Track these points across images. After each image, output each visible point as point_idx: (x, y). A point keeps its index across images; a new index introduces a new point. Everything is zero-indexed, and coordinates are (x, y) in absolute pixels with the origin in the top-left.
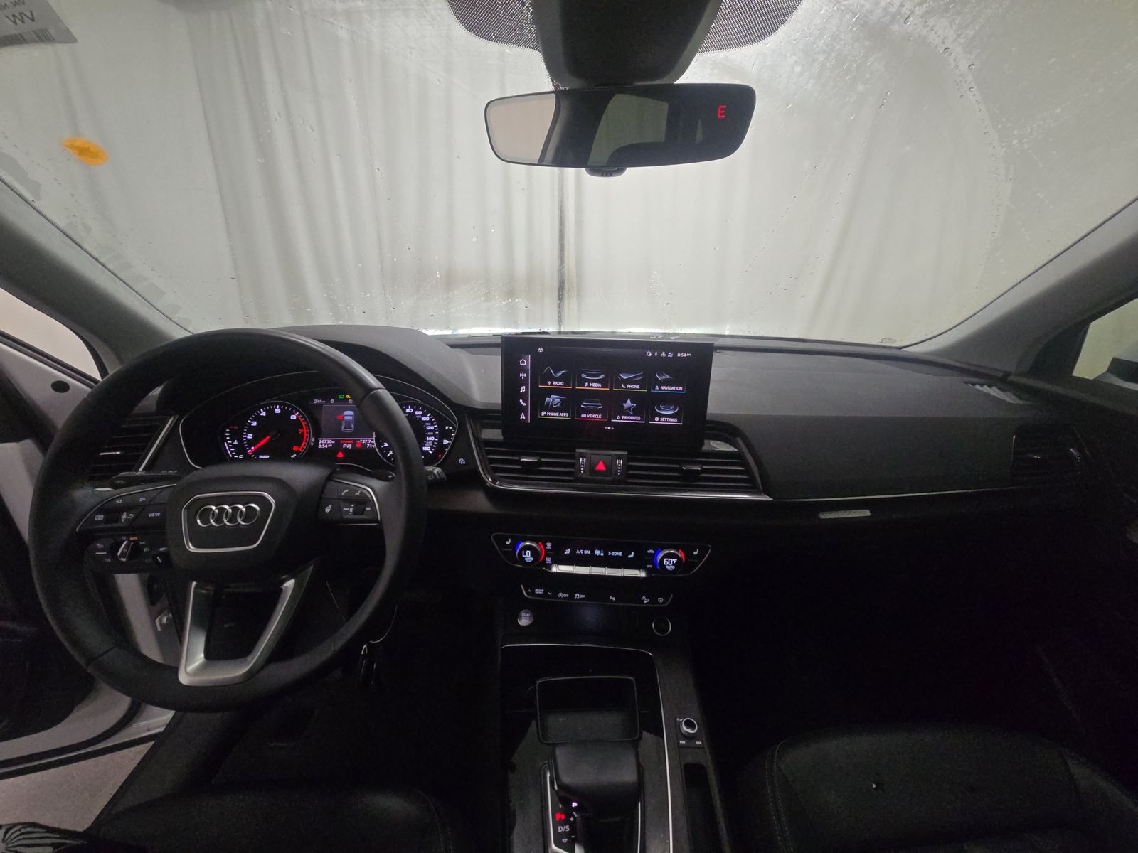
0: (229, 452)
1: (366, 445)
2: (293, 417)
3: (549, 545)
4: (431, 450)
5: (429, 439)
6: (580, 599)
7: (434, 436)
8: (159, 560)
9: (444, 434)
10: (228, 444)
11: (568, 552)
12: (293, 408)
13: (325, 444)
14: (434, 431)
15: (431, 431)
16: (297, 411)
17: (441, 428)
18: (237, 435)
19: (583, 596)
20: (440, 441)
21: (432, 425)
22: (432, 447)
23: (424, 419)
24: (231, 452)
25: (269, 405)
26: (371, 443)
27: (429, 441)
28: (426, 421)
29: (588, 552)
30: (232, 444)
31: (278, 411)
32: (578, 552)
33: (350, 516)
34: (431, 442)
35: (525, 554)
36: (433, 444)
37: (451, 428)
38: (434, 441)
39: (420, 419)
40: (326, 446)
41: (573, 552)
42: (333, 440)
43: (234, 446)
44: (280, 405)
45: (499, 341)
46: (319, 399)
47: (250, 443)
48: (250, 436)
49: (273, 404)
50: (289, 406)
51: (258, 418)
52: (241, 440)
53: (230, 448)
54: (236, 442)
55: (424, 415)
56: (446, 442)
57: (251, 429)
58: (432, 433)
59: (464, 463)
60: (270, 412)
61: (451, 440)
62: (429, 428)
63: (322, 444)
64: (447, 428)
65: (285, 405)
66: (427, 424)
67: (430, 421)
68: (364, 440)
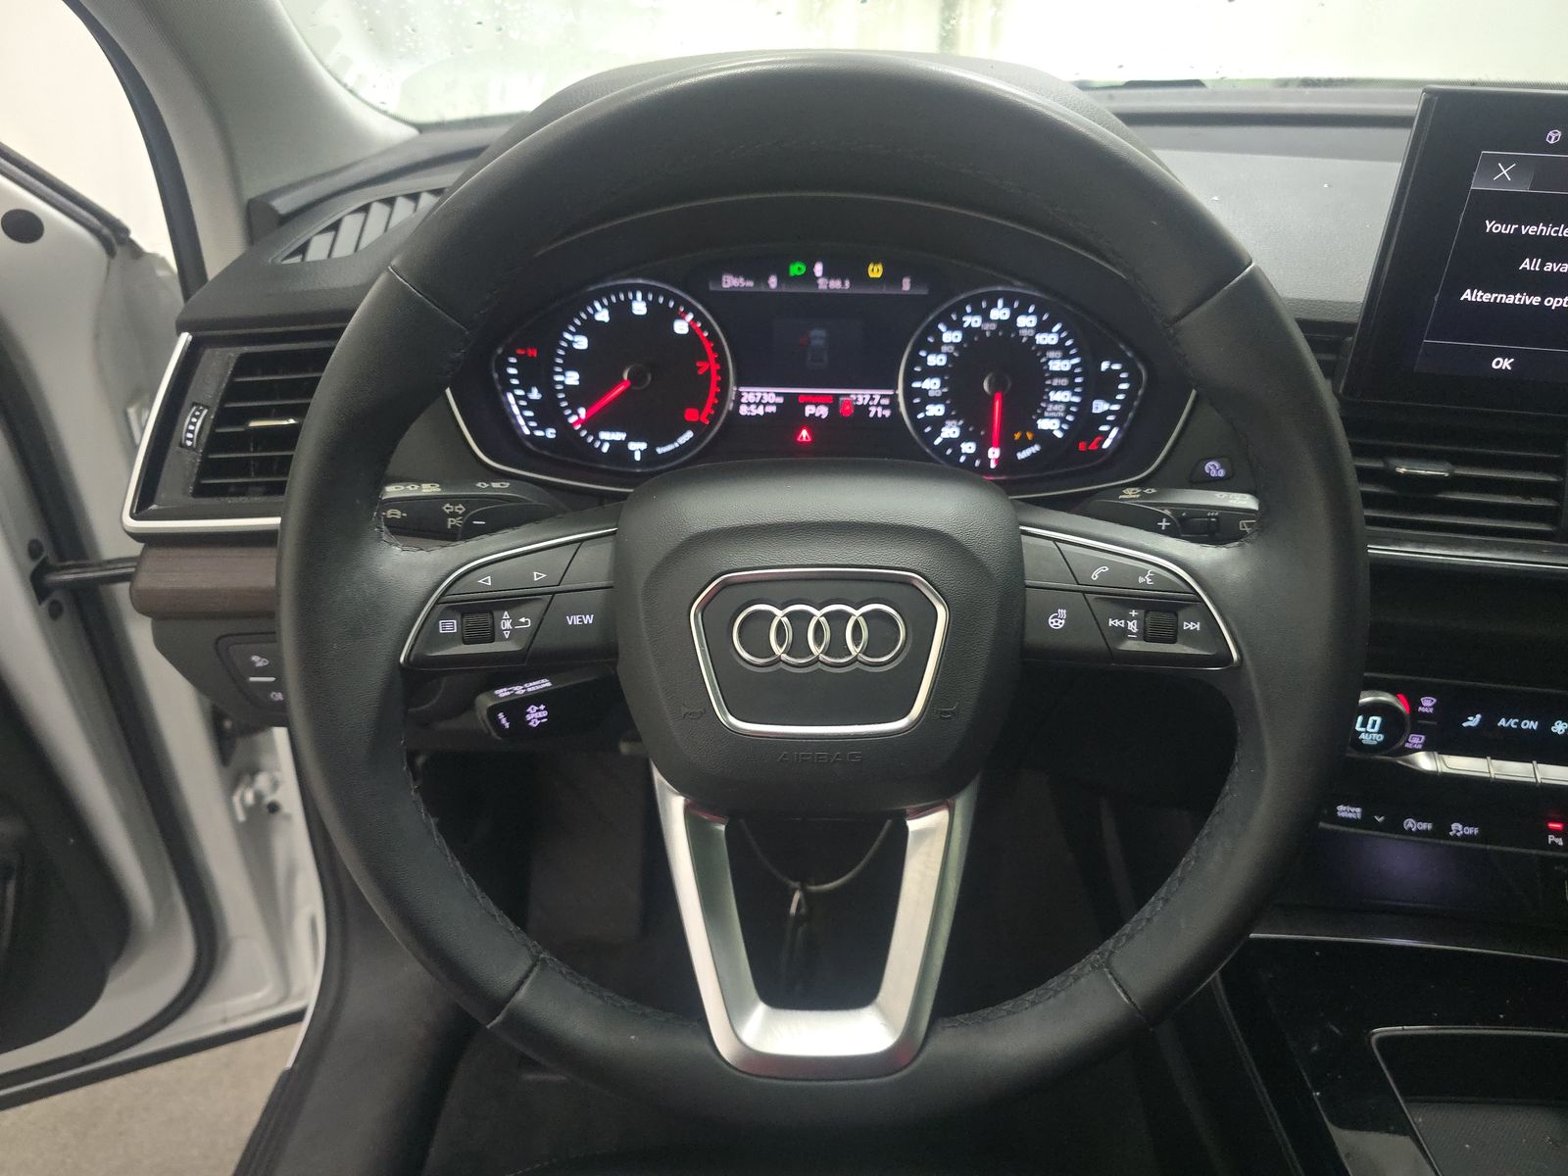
0: (521, 422)
1: (865, 408)
2: (681, 327)
3: (1428, 704)
4: (1061, 429)
5: (1054, 396)
6: (1465, 838)
7: (1070, 387)
8: (504, 721)
9: (1098, 385)
10: (517, 398)
11: (1473, 721)
12: (679, 301)
13: (758, 404)
14: (1070, 375)
15: (1060, 374)
16: (689, 308)
17: (1089, 367)
18: (538, 373)
19: (1470, 831)
20: (1085, 405)
21: (1066, 356)
22: (1063, 420)
23: (1042, 339)
24: (527, 419)
25: (616, 290)
26: (879, 405)
27: (1055, 402)
28: (1049, 347)
29: (1532, 725)
30: (525, 398)
31: (639, 308)
32: (1502, 722)
33: (1131, 645)
34: (1062, 407)
35: (1364, 724)
36: (1068, 412)
37: (1117, 367)
38: (1069, 404)
39: (1032, 339)
40: (760, 411)
41: (1488, 723)
42: (778, 394)
43: (532, 405)
44: (645, 290)
45: (1413, 108)
46: (736, 274)
47: (575, 396)
48: (572, 378)
49: (626, 289)
50: (668, 296)
51: (590, 328)
52: (548, 388)
53: (522, 409)
54: (535, 395)
55: (1043, 327)
56: (1100, 406)
57: (574, 360)
58: (1064, 382)
59: (1222, 473)
60: (620, 311)
61: (1113, 401)
62: (1057, 365)
63: (749, 404)
64: (1105, 366)
65: (657, 292)
66: (1051, 354)
67: (1060, 346)
68: (861, 396)
